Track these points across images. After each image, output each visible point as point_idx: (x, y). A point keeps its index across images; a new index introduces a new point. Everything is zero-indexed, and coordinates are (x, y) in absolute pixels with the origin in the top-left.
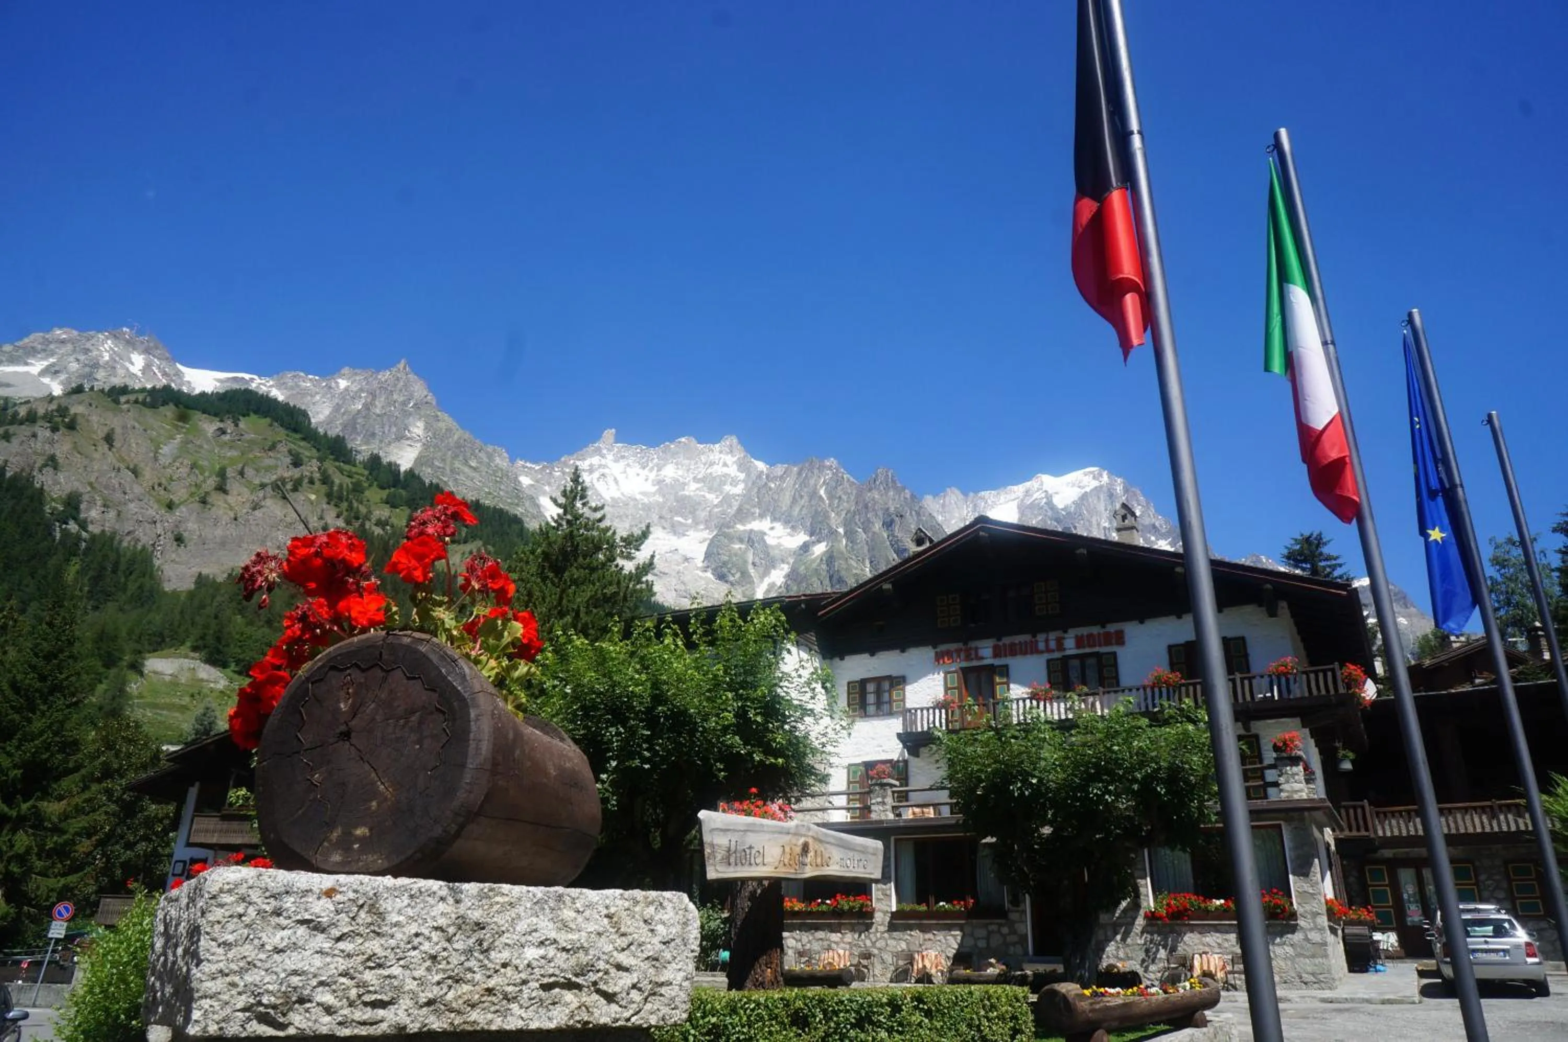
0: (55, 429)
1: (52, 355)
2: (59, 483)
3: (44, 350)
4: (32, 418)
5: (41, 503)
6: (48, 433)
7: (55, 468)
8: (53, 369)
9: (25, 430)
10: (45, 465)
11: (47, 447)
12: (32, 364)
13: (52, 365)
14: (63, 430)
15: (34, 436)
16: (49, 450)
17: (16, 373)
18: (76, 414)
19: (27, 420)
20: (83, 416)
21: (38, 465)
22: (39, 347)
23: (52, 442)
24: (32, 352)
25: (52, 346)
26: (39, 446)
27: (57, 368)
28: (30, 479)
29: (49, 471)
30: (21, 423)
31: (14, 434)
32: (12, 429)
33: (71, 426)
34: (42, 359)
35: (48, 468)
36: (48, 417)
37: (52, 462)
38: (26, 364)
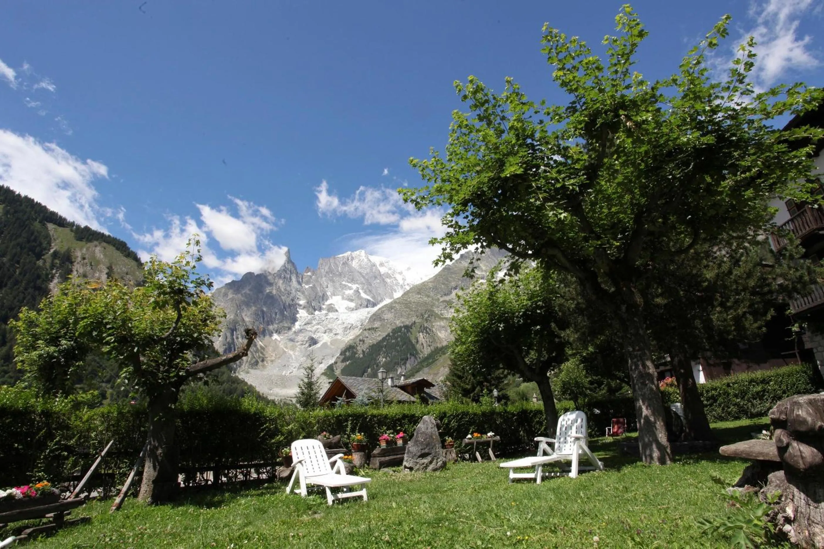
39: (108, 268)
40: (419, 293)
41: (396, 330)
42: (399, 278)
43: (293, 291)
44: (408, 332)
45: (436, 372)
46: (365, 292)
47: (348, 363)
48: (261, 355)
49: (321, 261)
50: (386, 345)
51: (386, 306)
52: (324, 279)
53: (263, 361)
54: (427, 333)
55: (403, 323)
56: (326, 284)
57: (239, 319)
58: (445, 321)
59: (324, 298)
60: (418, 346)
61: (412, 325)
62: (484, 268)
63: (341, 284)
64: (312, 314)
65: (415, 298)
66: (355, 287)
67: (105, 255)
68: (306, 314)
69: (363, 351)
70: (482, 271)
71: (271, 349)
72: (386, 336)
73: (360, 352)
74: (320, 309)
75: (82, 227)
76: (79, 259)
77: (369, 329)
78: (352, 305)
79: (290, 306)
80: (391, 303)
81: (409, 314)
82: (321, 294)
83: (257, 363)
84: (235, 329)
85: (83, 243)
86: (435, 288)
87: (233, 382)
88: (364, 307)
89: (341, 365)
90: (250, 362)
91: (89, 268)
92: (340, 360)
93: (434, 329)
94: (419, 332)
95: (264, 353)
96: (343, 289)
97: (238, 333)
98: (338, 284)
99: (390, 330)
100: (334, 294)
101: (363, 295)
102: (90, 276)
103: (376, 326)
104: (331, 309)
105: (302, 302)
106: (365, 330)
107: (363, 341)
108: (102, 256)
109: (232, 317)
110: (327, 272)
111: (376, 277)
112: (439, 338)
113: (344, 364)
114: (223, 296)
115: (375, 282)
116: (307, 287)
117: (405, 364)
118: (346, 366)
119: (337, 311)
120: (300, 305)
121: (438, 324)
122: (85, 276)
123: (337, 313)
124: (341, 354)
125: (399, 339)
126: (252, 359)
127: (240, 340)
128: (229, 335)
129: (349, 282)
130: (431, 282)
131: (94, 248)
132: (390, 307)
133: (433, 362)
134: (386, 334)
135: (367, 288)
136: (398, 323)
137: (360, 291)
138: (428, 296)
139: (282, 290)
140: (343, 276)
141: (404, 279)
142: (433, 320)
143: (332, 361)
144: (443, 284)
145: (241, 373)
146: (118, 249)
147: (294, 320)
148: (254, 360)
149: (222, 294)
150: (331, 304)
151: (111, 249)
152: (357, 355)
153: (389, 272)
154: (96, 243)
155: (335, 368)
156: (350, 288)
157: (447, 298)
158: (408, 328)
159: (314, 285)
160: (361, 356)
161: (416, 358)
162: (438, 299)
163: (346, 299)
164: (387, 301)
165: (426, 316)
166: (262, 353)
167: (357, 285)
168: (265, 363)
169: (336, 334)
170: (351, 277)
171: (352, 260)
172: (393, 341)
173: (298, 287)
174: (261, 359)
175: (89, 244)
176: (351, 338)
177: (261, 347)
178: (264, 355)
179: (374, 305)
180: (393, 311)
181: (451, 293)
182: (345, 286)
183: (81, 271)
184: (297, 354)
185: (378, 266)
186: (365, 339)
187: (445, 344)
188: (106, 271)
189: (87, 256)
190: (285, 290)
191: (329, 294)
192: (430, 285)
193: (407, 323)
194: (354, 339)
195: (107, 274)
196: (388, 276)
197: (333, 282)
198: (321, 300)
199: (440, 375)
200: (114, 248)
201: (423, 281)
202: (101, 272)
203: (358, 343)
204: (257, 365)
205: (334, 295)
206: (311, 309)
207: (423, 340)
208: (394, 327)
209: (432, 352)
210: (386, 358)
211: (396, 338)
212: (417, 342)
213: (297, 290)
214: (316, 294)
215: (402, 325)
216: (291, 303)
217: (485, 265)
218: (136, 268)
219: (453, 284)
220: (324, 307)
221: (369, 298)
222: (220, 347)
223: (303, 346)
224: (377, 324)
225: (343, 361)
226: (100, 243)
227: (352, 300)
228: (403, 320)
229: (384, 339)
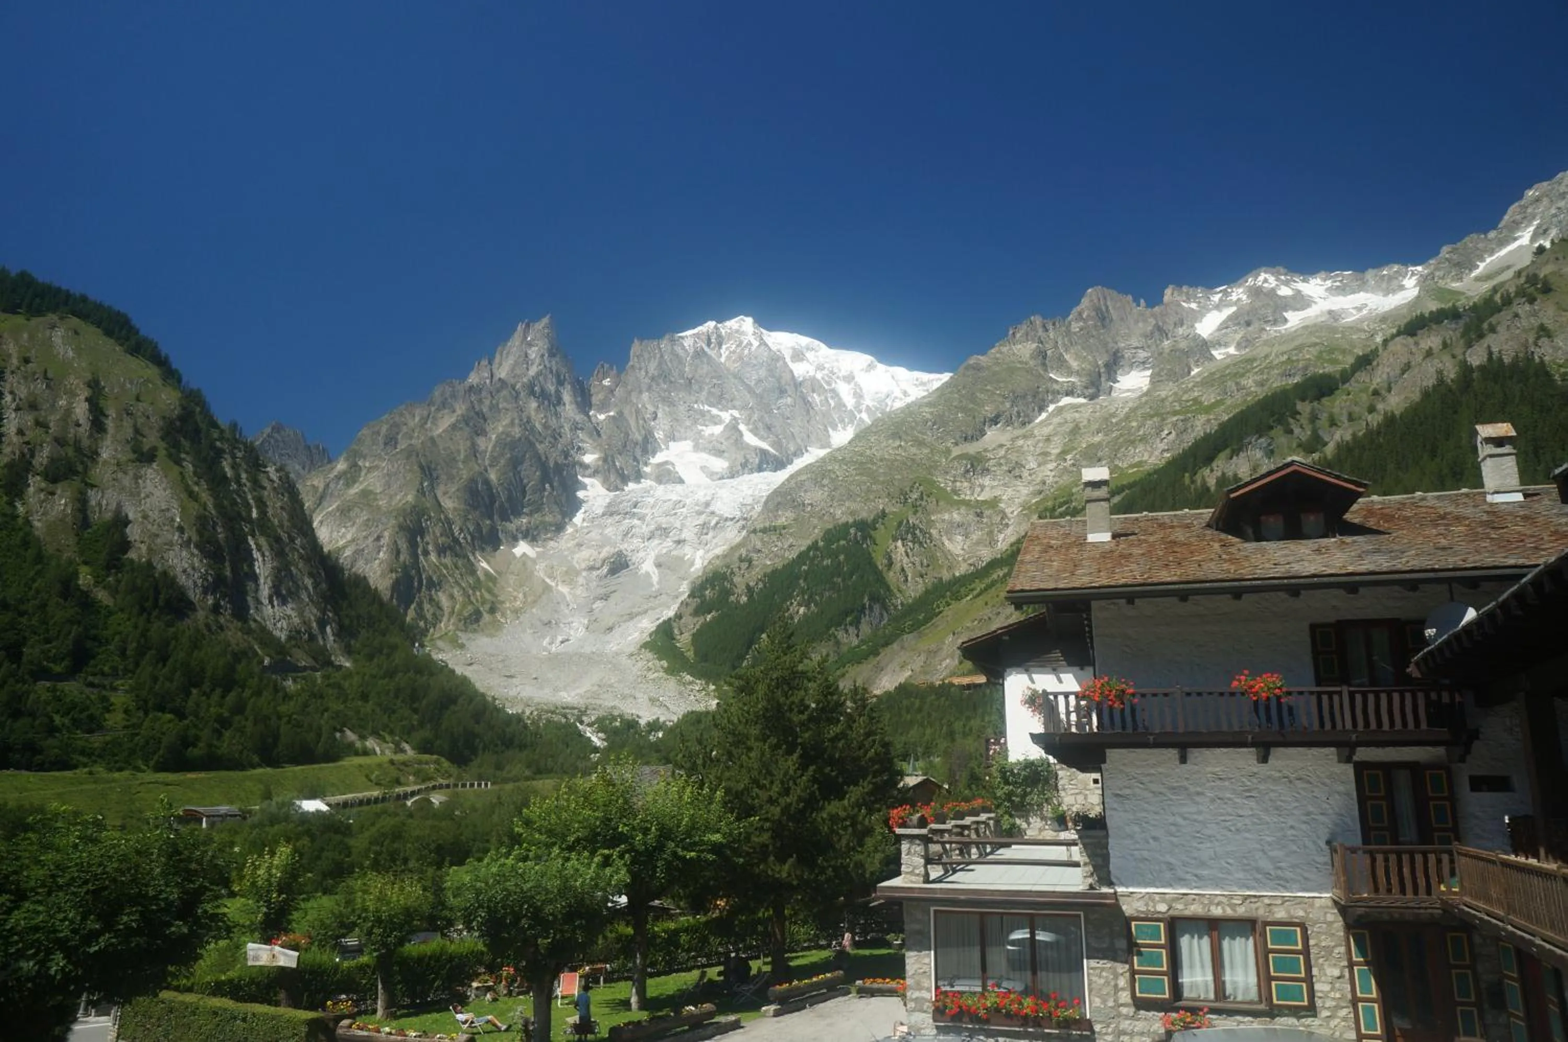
0: (1532, 301)
1: (1534, 218)
2: (1560, 348)
3: (1525, 218)
4: (1507, 301)
5: (1548, 374)
6: (1527, 307)
7: (1549, 337)
8: (1541, 231)
9: (1505, 316)
10: (1538, 338)
11: (1532, 320)
12: (1520, 237)
13: (1538, 227)
14: (1540, 297)
15: (1517, 315)
16: (1535, 322)
17: (1510, 252)
18: (1545, 276)
19: (1504, 305)
20: (1553, 273)
21: (1531, 340)
22: (1518, 217)
23: (1535, 314)
24: (1516, 225)
25: (1529, 210)
26: (1525, 323)
27: (1544, 227)
28: (1529, 359)
29: (1544, 341)
30: (1500, 311)
31: (1499, 323)
32: (1493, 320)
33: (1547, 289)
34: (1527, 226)
35: (1543, 339)
36: (1521, 292)
37: (1544, 332)
38: (1516, 239)
39: (89, 386)
40: (896, 435)
41: (835, 534)
42: (845, 391)
43: (567, 428)
44: (864, 538)
45: (933, 647)
46: (754, 431)
47: (709, 617)
48: (487, 596)
49: (636, 348)
50: (807, 572)
51: (808, 468)
52: (645, 396)
53: (492, 611)
54: (915, 540)
55: (852, 513)
56: (651, 408)
57: (428, 503)
58: (963, 510)
59: (648, 446)
60: (892, 577)
61: (875, 521)
62: (1075, 364)
63: (690, 409)
64: (617, 489)
65: (888, 449)
66: (726, 416)
67: (78, 351)
68: (602, 490)
69: (748, 586)
70: (1070, 372)
71: (512, 579)
72: (809, 548)
73: (741, 588)
74: (638, 476)
75: (13, 274)
76: (15, 361)
77: (764, 531)
78: (720, 464)
79: (559, 468)
80: (823, 460)
81: (869, 490)
82: (638, 437)
83: (476, 617)
84: (422, 532)
85: (19, 320)
86: (939, 421)
87: (419, 671)
88: (751, 471)
89: (692, 624)
90: (460, 614)
91: (41, 386)
92: (690, 609)
93: (934, 532)
94: (895, 539)
95: (496, 591)
96: (696, 422)
97: (427, 539)
98: (682, 408)
99: (817, 533)
100: (672, 437)
101: (750, 439)
102: (46, 406)
103: (782, 521)
104: (666, 475)
105: (589, 458)
106: (754, 531)
107: (750, 561)
108: (71, 354)
109: (410, 498)
110: (653, 379)
111: (782, 392)
112: (947, 554)
113: (701, 620)
114: (386, 444)
115: (782, 402)
116: (602, 417)
117: (856, 623)
118: (705, 625)
119: (681, 481)
120: (585, 467)
121: (946, 516)
122: (33, 406)
123: (679, 487)
124: (692, 595)
125: (842, 557)
126: (464, 606)
127: (433, 557)
128: (403, 545)
129: (712, 405)
130: (929, 404)
131: (48, 332)
132: (818, 472)
133: (927, 620)
134: (809, 542)
135: (761, 419)
136: (841, 514)
137: (742, 427)
138: (920, 444)
139: (539, 427)
140: (695, 387)
141: (858, 395)
142: (931, 506)
143: (670, 613)
144: (964, 409)
145: (440, 643)
146: (109, 333)
147: (570, 505)
148: (470, 608)
149: (381, 439)
150: (666, 463)
151: (92, 335)
152: (732, 598)
153: (819, 376)
154: (52, 317)
155: (676, 631)
156: (716, 421)
157: (972, 448)
158: (865, 528)
159: (621, 413)
160: (744, 599)
161: (885, 607)
162: (948, 451)
163: (704, 450)
164: (814, 455)
165: (915, 496)
166: (490, 591)
167: (736, 413)
168: (498, 615)
169: (679, 542)
170: (716, 391)
171: (720, 345)
172: (827, 562)
173: (579, 417)
174: (487, 607)
175: (35, 321)
176: (719, 551)
177: (487, 573)
178: (496, 596)
179: (779, 464)
180: (825, 482)
181: (983, 433)
182: (703, 414)
183: (23, 392)
184: (578, 592)
185: (788, 360)
186: (755, 556)
187: (962, 570)
188: (84, 393)
189: (32, 354)
190: (546, 426)
191: (659, 435)
192: (927, 412)
193: (864, 515)
194: (725, 556)
195: (87, 400)
196: (815, 386)
197: (672, 404)
198: (638, 452)
199: (944, 653)
200: (99, 331)
201: (909, 400)
202: (72, 394)
203: (735, 567)
204: (477, 620)
205: (674, 439)
206: (613, 477)
207: (905, 560)
208: (830, 526)
209: (927, 592)
210: (808, 606)
211: (834, 555)
212: (890, 564)
213: (575, 427)
214: (627, 435)
215: (851, 520)
216: (561, 460)
217: (1077, 357)
218: (159, 382)
219: (989, 410)
220: (647, 469)
221: (765, 445)
222: (383, 575)
223: (595, 573)
224: (785, 517)
225: (697, 612)
226: (61, 318)
227: (719, 453)
228: (853, 506)
229: (802, 557)
